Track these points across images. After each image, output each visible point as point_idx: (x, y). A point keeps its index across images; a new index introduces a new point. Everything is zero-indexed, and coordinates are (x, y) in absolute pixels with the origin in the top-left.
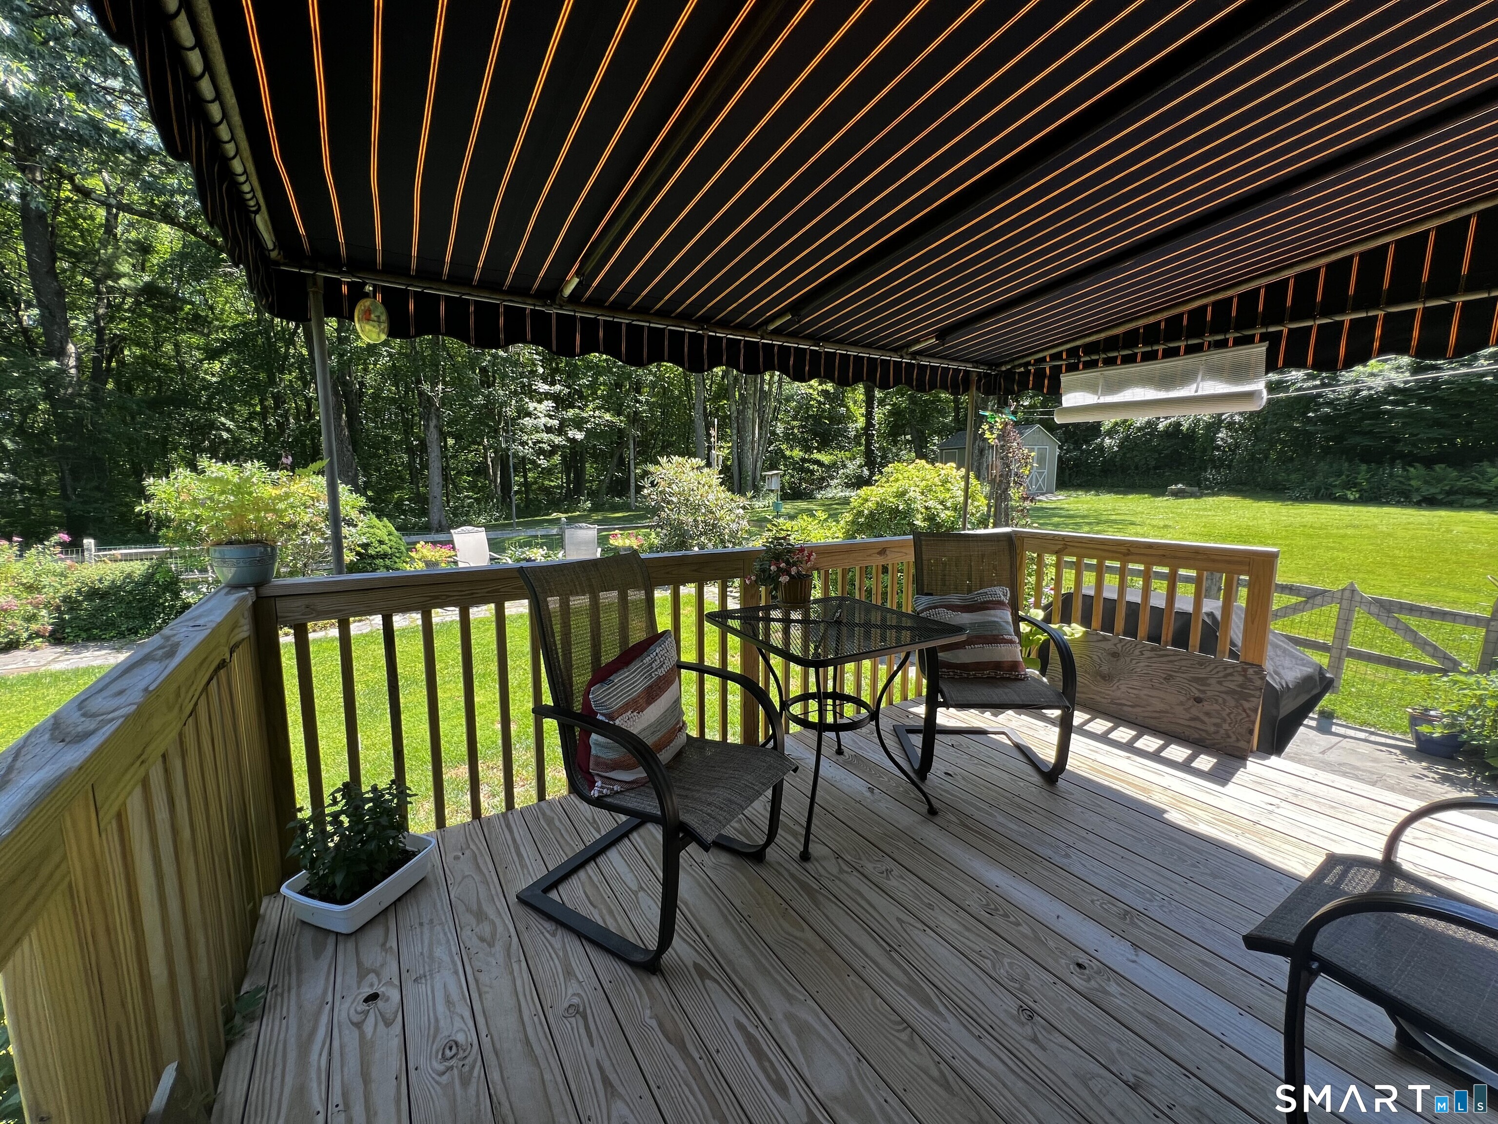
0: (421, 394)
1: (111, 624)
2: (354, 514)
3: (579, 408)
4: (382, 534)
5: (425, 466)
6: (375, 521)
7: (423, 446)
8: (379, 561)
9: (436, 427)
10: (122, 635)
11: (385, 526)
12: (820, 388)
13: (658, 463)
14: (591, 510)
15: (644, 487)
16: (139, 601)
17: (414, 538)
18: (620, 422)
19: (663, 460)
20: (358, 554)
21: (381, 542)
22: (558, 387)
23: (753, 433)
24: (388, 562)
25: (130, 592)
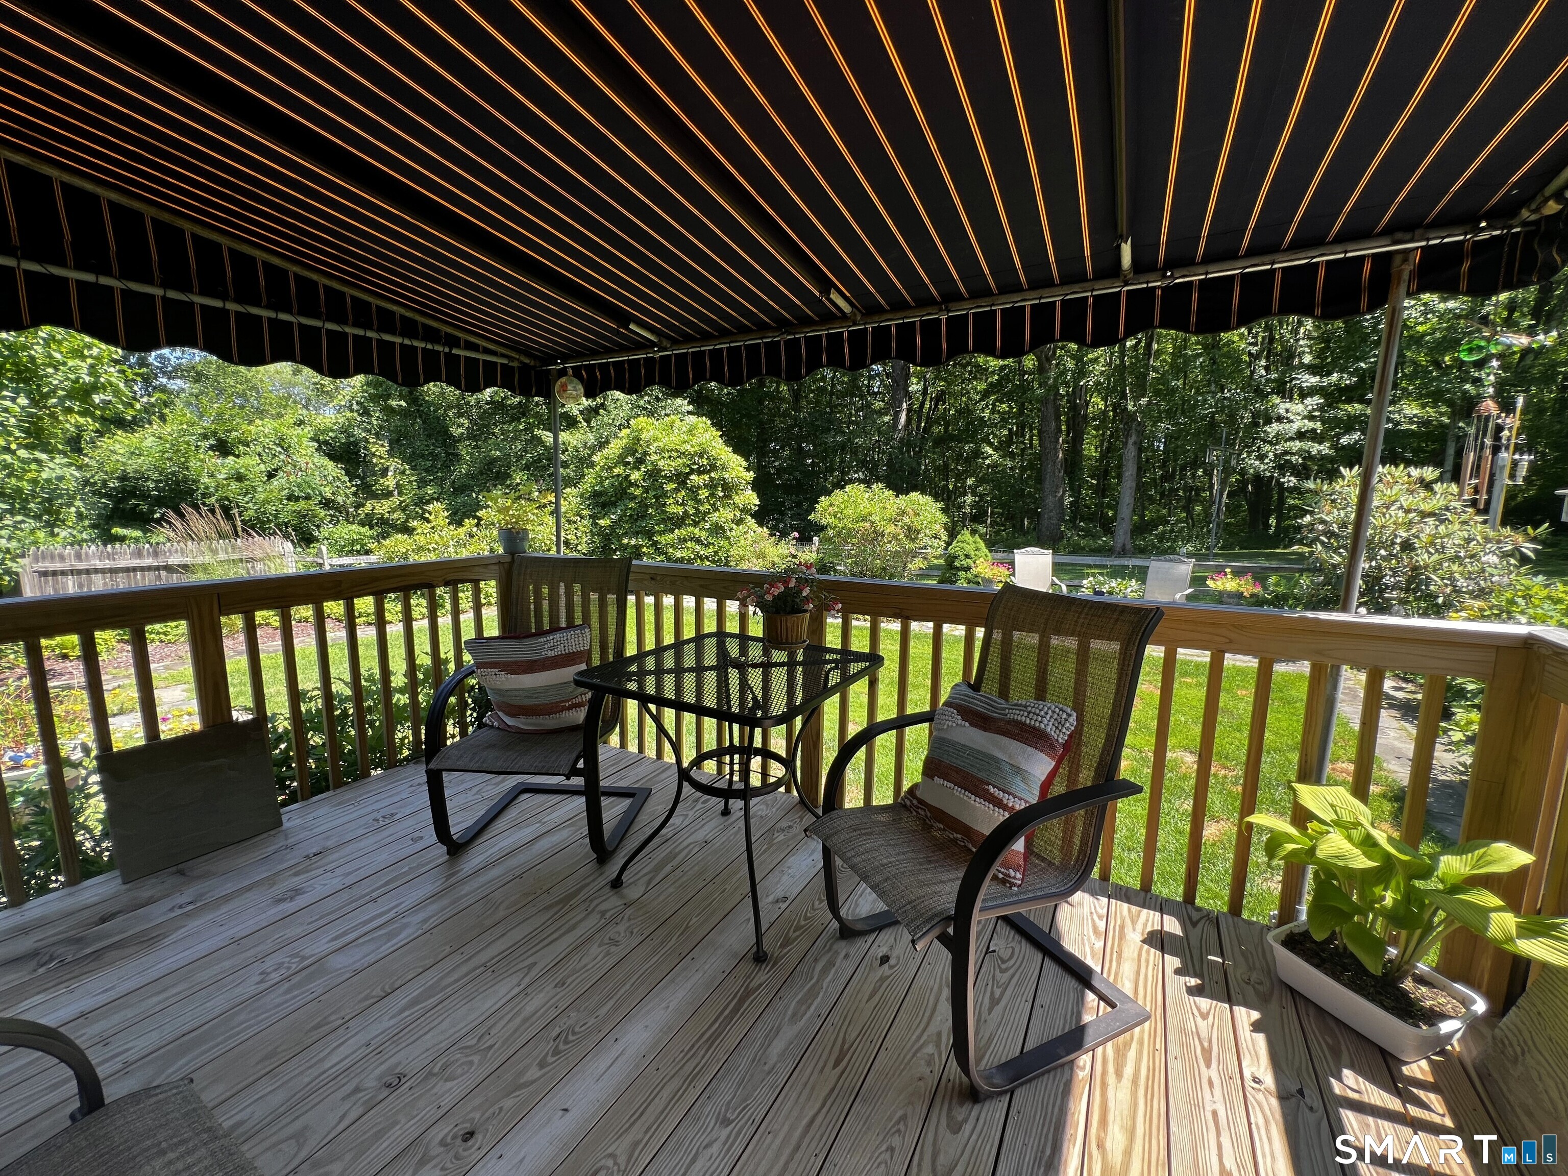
6: (968, 537)
9: (1135, 443)
11: (975, 542)
21: (967, 556)
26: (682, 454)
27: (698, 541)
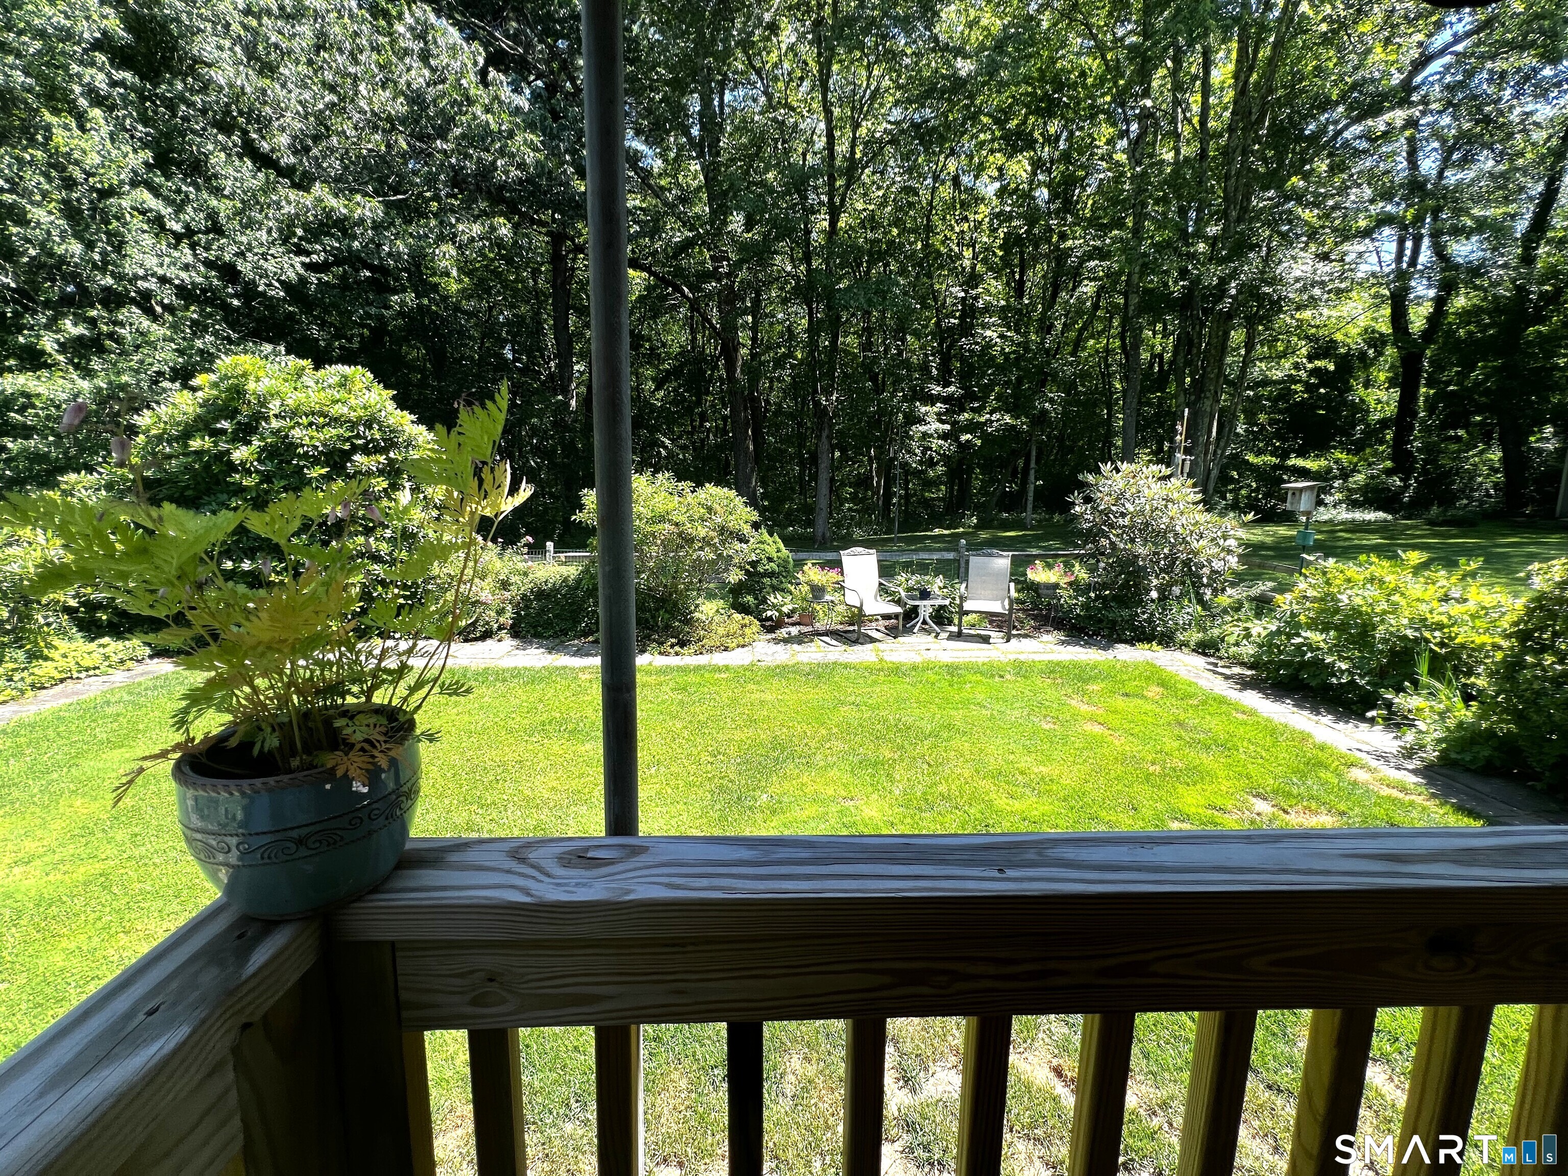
0: (817, 404)
1: (549, 624)
2: (747, 529)
3: (973, 410)
4: (771, 550)
5: (815, 477)
6: (766, 536)
7: (814, 459)
8: (766, 580)
9: (828, 437)
10: (555, 636)
11: (775, 542)
12: (1310, 366)
13: (1098, 471)
14: (978, 527)
15: (1073, 504)
16: (571, 604)
17: (801, 555)
18: (1022, 424)
19: (1106, 468)
20: (747, 572)
21: (770, 559)
22: (952, 389)
23: (1210, 432)
24: (775, 581)
25: (564, 596)
26: (335, 421)
27: (376, 558)
